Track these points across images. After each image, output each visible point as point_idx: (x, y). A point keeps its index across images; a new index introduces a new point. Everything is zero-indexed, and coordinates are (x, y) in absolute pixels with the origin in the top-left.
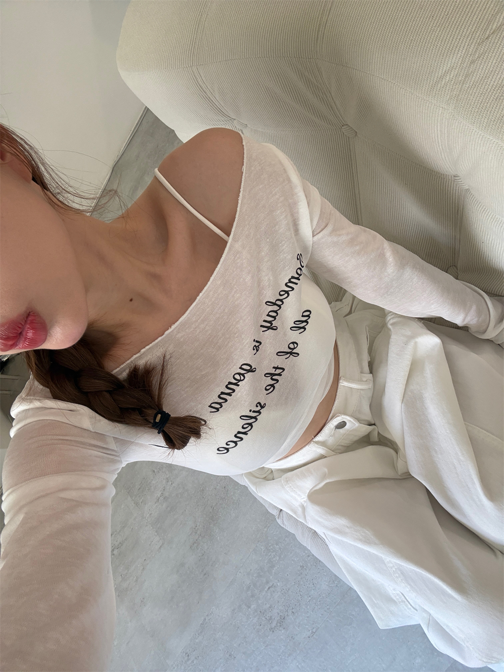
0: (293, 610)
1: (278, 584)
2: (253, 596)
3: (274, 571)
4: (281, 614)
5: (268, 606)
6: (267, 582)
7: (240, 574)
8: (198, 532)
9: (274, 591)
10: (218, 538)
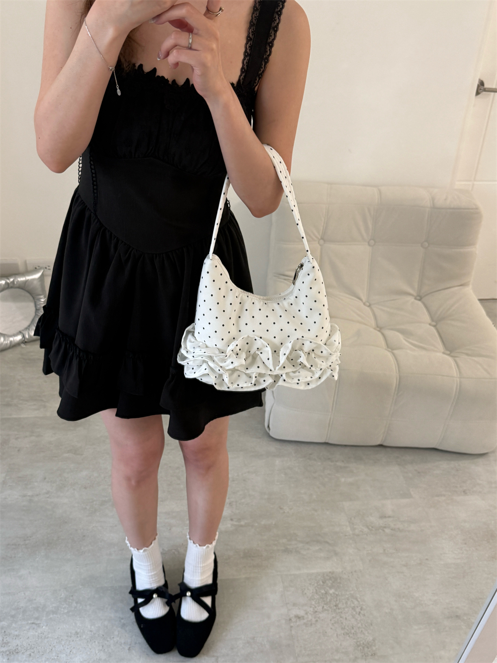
0: (32, 654)
1: (44, 627)
2: (13, 616)
3: (51, 616)
4: (19, 648)
5: (16, 633)
6: (37, 618)
7: (23, 595)
8: (27, 542)
9: (34, 629)
10: (37, 559)
